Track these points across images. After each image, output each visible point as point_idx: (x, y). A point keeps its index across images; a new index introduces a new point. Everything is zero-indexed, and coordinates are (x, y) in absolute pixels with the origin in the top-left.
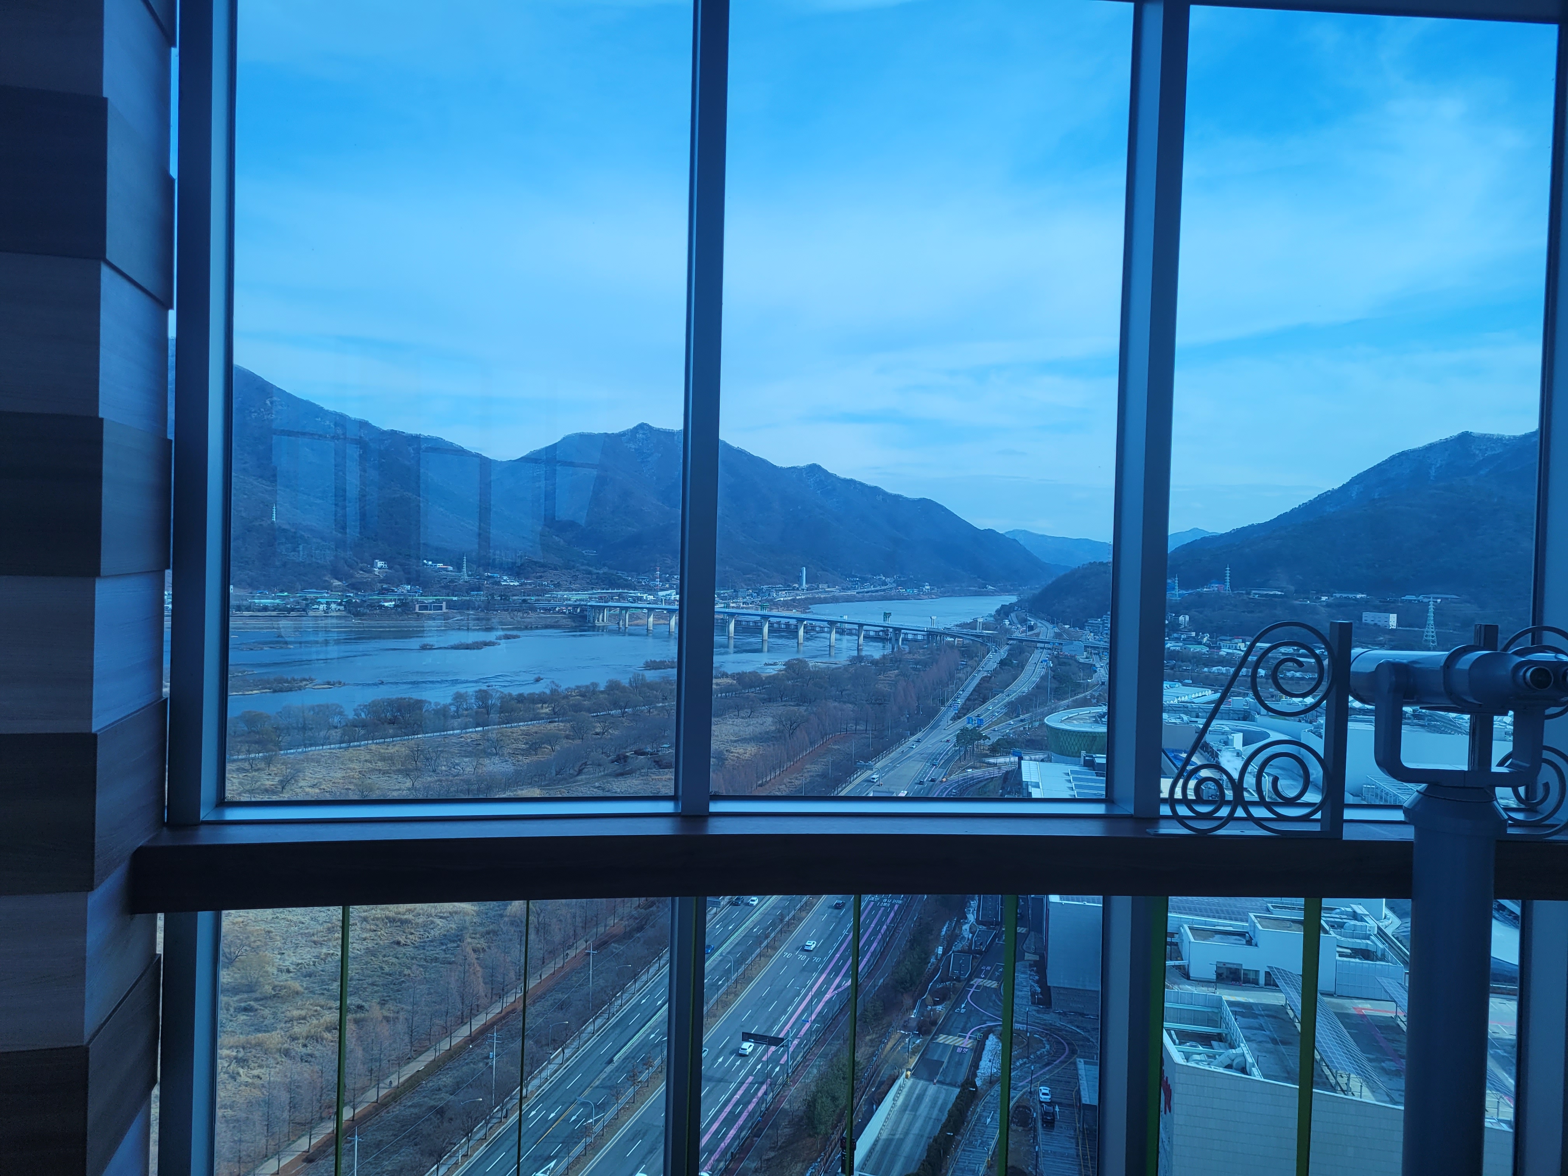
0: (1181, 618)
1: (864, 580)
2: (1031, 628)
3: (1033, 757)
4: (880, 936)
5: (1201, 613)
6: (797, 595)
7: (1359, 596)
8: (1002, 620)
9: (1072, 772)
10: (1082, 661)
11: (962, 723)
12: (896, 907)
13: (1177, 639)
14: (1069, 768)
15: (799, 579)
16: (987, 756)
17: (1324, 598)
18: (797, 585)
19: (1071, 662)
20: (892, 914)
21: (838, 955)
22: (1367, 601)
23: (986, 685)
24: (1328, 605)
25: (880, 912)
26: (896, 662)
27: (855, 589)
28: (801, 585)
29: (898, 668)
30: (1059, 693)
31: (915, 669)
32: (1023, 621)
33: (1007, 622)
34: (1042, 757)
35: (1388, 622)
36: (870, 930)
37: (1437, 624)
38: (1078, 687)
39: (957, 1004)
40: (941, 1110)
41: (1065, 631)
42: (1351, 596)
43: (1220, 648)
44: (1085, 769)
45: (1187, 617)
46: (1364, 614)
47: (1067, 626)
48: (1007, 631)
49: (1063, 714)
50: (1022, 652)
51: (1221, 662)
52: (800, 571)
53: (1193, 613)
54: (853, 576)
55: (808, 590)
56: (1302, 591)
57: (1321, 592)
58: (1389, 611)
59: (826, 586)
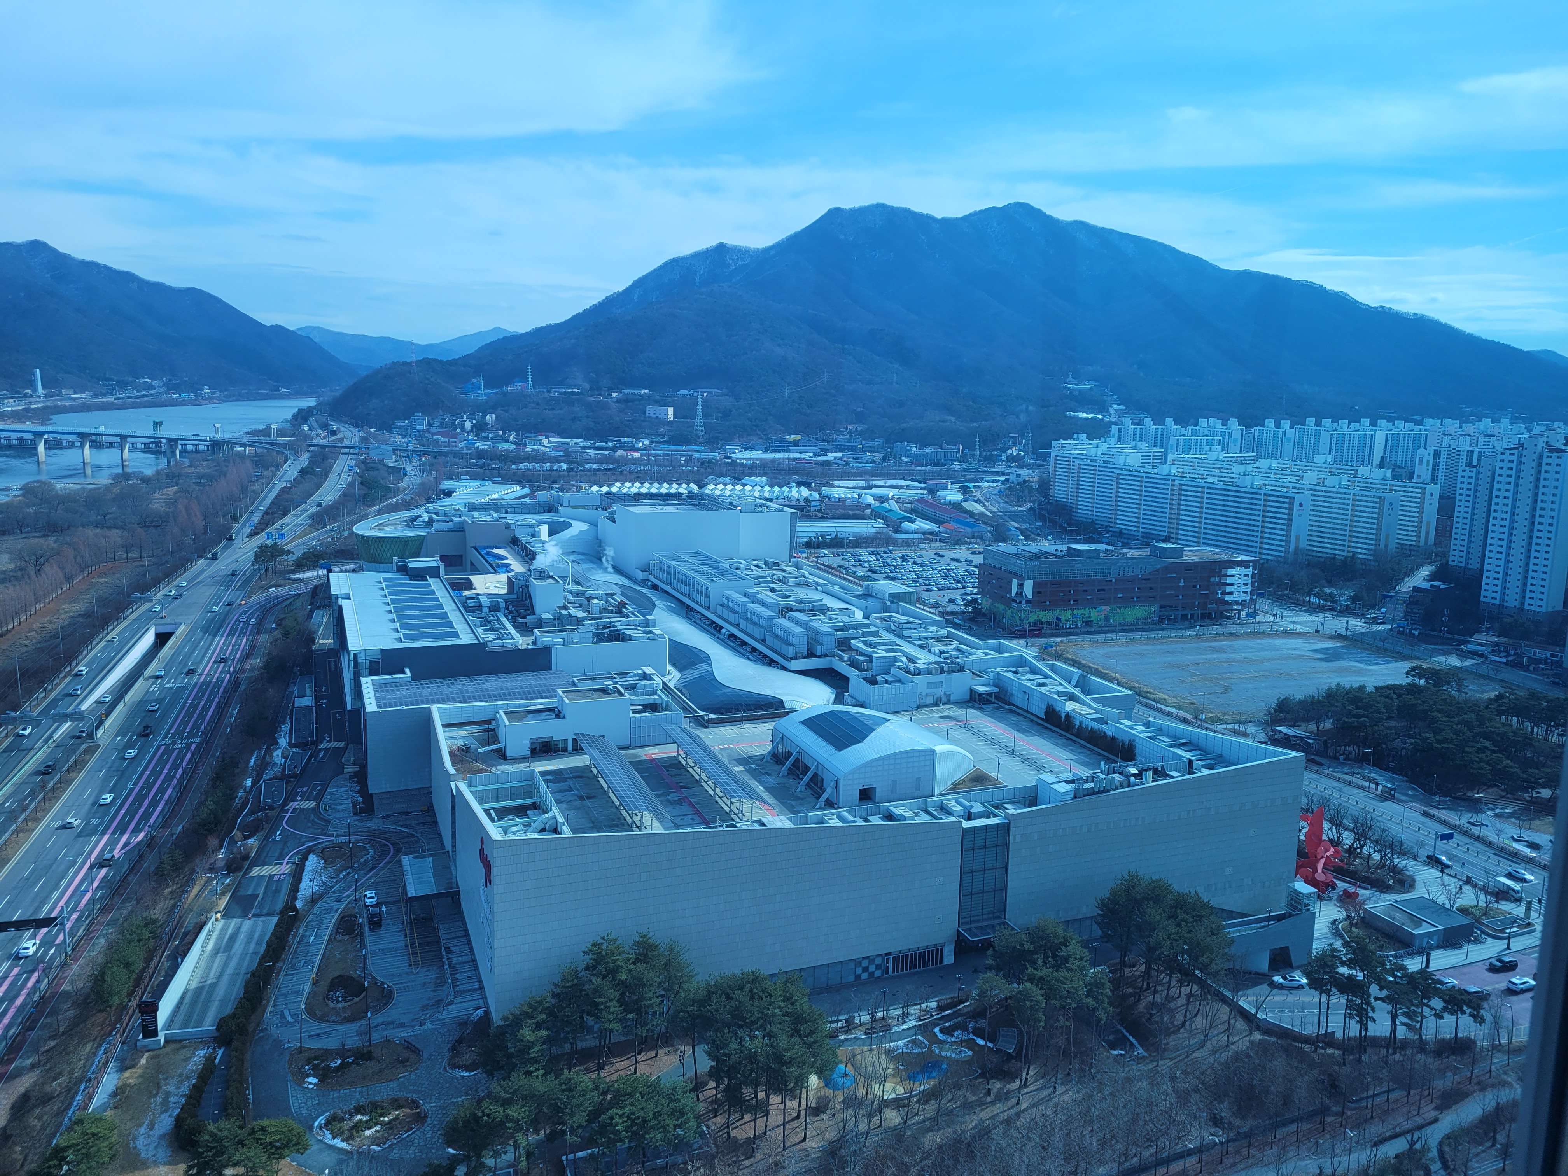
0: (488, 417)
1: (122, 384)
2: (334, 433)
3: (343, 568)
4: (175, 781)
5: (506, 411)
6: (31, 403)
7: (643, 392)
8: (300, 425)
9: (385, 579)
10: (390, 464)
11: (260, 539)
12: (193, 747)
13: (486, 438)
14: (381, 576)
15: (32, 384)
16: (292, 572)
17: (614, 395)
18: (29, 392)
19: (380, 466)
20: (189, 755)
21: (123, 811)
22: (649, 396)
23: (286, 496)
24: (618, 401)
25: (174, 755)
26: (174, 477)
27: (112, 394)
28: (35, 390)
29: (177, 484)
30: (367, 500)
31: (197, 484)
32: (324, 426)
33: (306, 427)
34: (353, 566)
35: (666, 414)
36: (162, 777)
37: (705, 415)
38: (387, 492)
39: (272, 832)
40: (259, 943)
41: (371, 433)
42: (636, 392)
43: (525, 445)
44: (398, 575)
45: (494, 416)
46: (648, 408)
47: (373, 430)
48: (307, 437)
49: (373, 521)
50: (325, 458)
51: (529, 458)
52: (34, 374)
53: (499, 411)
54: (108, 379)
55: (45, 397)
56: (596, 388)
57: (611, 389)
58: (667, 405)
59: (71, 391)
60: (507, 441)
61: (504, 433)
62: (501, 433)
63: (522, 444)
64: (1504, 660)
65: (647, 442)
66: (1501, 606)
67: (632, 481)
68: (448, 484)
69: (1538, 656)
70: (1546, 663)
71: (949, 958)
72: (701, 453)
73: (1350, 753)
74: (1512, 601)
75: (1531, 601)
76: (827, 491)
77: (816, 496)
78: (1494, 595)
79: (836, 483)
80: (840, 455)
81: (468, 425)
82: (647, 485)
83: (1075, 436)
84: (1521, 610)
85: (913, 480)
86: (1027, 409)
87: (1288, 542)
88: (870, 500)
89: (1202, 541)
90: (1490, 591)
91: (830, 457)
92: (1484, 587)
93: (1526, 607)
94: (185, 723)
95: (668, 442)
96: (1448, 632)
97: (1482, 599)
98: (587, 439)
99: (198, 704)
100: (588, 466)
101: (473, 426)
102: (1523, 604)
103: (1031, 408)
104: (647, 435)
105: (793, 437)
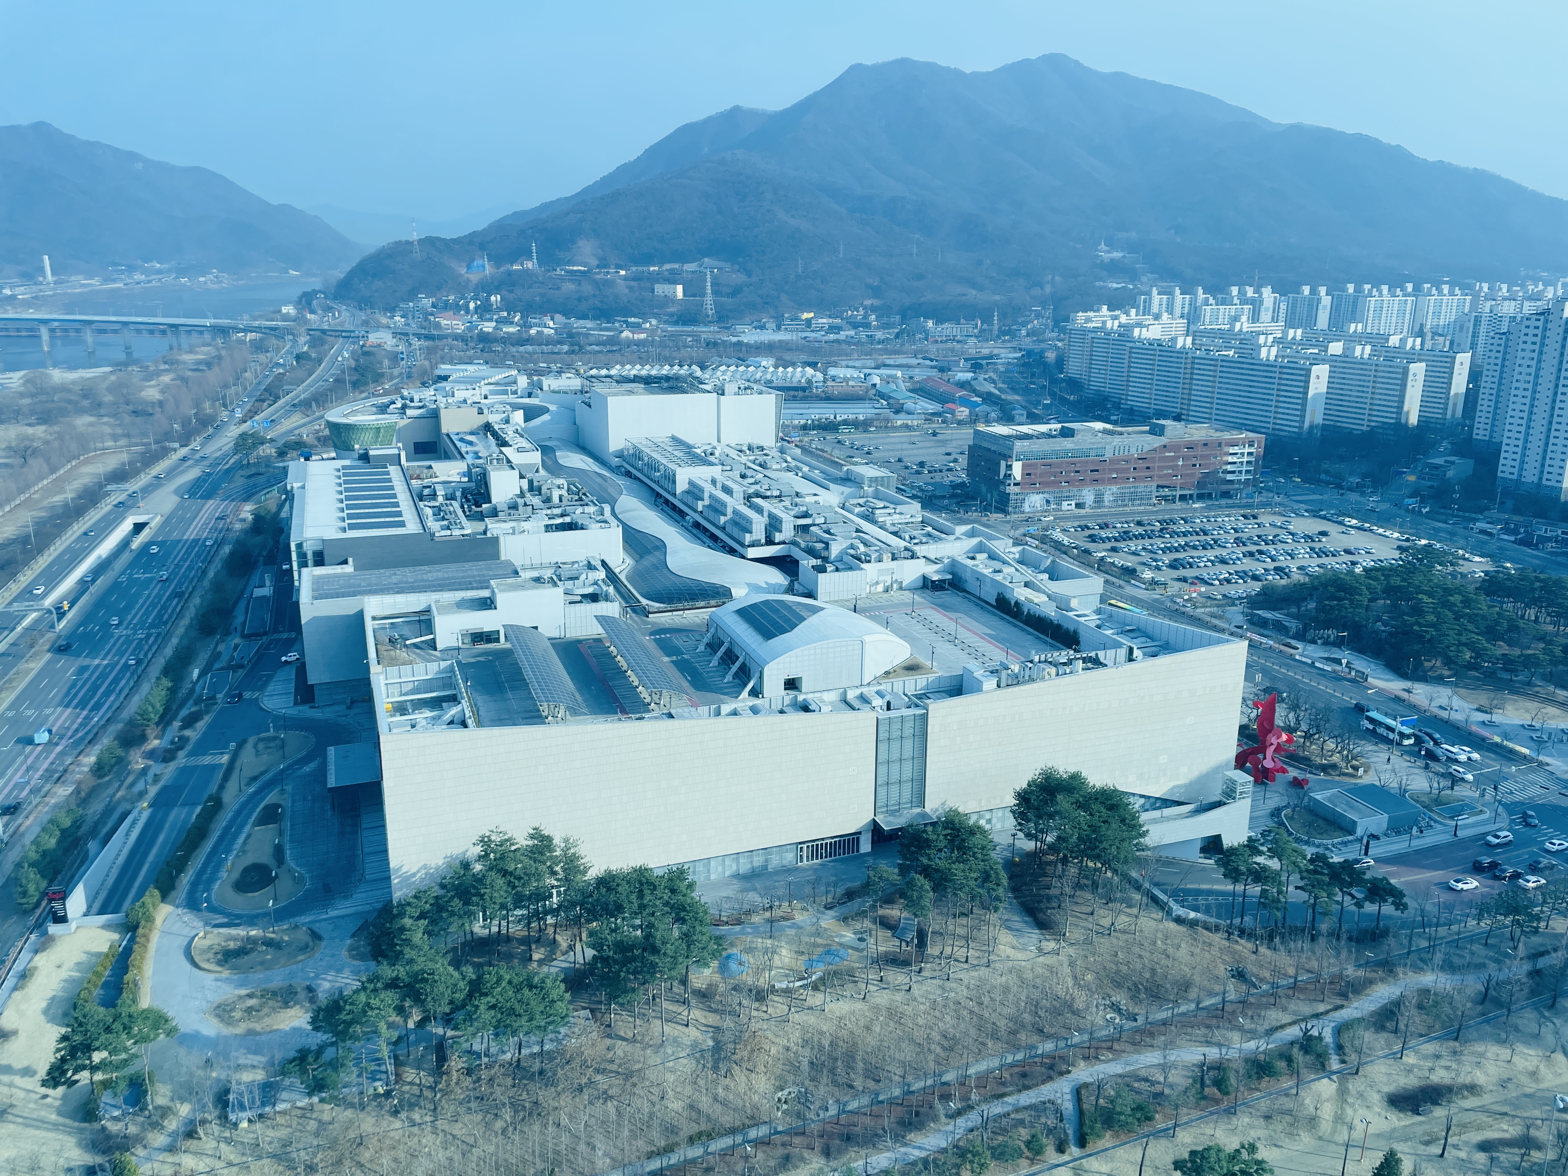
0: (492, 298)
1: (131, 269)
2: (335, 316)
6: (41, 291)
7: (652, 269)
8: (303, 309)
9: (344, 468)
10: (389, 348)
11: (245, 427)
13: (489, 320)
14: (341, 464)
15: (42, 270)
16: (274, 461)
17: (623, 273)
18: (41, 279)
19: (377, 351)
22: (659, 274)
23: (279, 383)
24: (625, 278)
27: (121, 280)
28: (45, 277)
30: (358, 386)
32: (327, 310)
33: (308, 312)
35: (675, 292)
37: (715, 293)
41: (373, 316)
42: (645, 269)
43: (530, 327)
44: (360, 463)
45: (498, 297)
46: (656, 286)
47: (375, 312)
49: (346, 408)
50: (323, 343)
51: (529, 341)
52: (42, 261)
53: (504, 292)
54: (116, 264)
55: (55, 283)
56: (603, 264)
57: (619, 267)
58: (675, 283)
59: (80, 277)
60: (512, 323)
61: (509, 314)
62: (505, 314)
63: (526, 326)
64: (1513, 538)
65: (654, 322)
66: (1518, 482)
67: (633, 364)
68: (444, 368)
69: (1549, 534)
70: (1556, 541)
71: (866, 846)
72: (707, 332)
73: (1329, 636)
74: (1530, 476)
75: (1549, 476)
76: (832, 371)
77: (820, 376)
78: (1512, 470)
79: (844, 363)
80: (852, 333)
81: (472, 305)
82: (647, 367)
83: (1095, 307)
84: (1539, 485)
85: (925, 358)
86: (1053, 279)
87: (1303, 417)
88: (876, 380)
89: (1214, 417)
90: (1507, 467)
91: (842, 335)
92: (1502, 461)
93: (1544, 482)
94: (147, 613)
95: (676, 323)
96: (1458, 510)
97: (1499, 474)
98: (595, 318)
99: (163, 595)
100: (589, 348)
101: (477, 308)
102: (1541, 479)
103: (1057, 278)
104: (656, 316)
105: (806, 316)
